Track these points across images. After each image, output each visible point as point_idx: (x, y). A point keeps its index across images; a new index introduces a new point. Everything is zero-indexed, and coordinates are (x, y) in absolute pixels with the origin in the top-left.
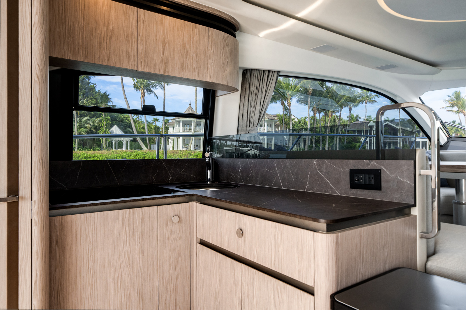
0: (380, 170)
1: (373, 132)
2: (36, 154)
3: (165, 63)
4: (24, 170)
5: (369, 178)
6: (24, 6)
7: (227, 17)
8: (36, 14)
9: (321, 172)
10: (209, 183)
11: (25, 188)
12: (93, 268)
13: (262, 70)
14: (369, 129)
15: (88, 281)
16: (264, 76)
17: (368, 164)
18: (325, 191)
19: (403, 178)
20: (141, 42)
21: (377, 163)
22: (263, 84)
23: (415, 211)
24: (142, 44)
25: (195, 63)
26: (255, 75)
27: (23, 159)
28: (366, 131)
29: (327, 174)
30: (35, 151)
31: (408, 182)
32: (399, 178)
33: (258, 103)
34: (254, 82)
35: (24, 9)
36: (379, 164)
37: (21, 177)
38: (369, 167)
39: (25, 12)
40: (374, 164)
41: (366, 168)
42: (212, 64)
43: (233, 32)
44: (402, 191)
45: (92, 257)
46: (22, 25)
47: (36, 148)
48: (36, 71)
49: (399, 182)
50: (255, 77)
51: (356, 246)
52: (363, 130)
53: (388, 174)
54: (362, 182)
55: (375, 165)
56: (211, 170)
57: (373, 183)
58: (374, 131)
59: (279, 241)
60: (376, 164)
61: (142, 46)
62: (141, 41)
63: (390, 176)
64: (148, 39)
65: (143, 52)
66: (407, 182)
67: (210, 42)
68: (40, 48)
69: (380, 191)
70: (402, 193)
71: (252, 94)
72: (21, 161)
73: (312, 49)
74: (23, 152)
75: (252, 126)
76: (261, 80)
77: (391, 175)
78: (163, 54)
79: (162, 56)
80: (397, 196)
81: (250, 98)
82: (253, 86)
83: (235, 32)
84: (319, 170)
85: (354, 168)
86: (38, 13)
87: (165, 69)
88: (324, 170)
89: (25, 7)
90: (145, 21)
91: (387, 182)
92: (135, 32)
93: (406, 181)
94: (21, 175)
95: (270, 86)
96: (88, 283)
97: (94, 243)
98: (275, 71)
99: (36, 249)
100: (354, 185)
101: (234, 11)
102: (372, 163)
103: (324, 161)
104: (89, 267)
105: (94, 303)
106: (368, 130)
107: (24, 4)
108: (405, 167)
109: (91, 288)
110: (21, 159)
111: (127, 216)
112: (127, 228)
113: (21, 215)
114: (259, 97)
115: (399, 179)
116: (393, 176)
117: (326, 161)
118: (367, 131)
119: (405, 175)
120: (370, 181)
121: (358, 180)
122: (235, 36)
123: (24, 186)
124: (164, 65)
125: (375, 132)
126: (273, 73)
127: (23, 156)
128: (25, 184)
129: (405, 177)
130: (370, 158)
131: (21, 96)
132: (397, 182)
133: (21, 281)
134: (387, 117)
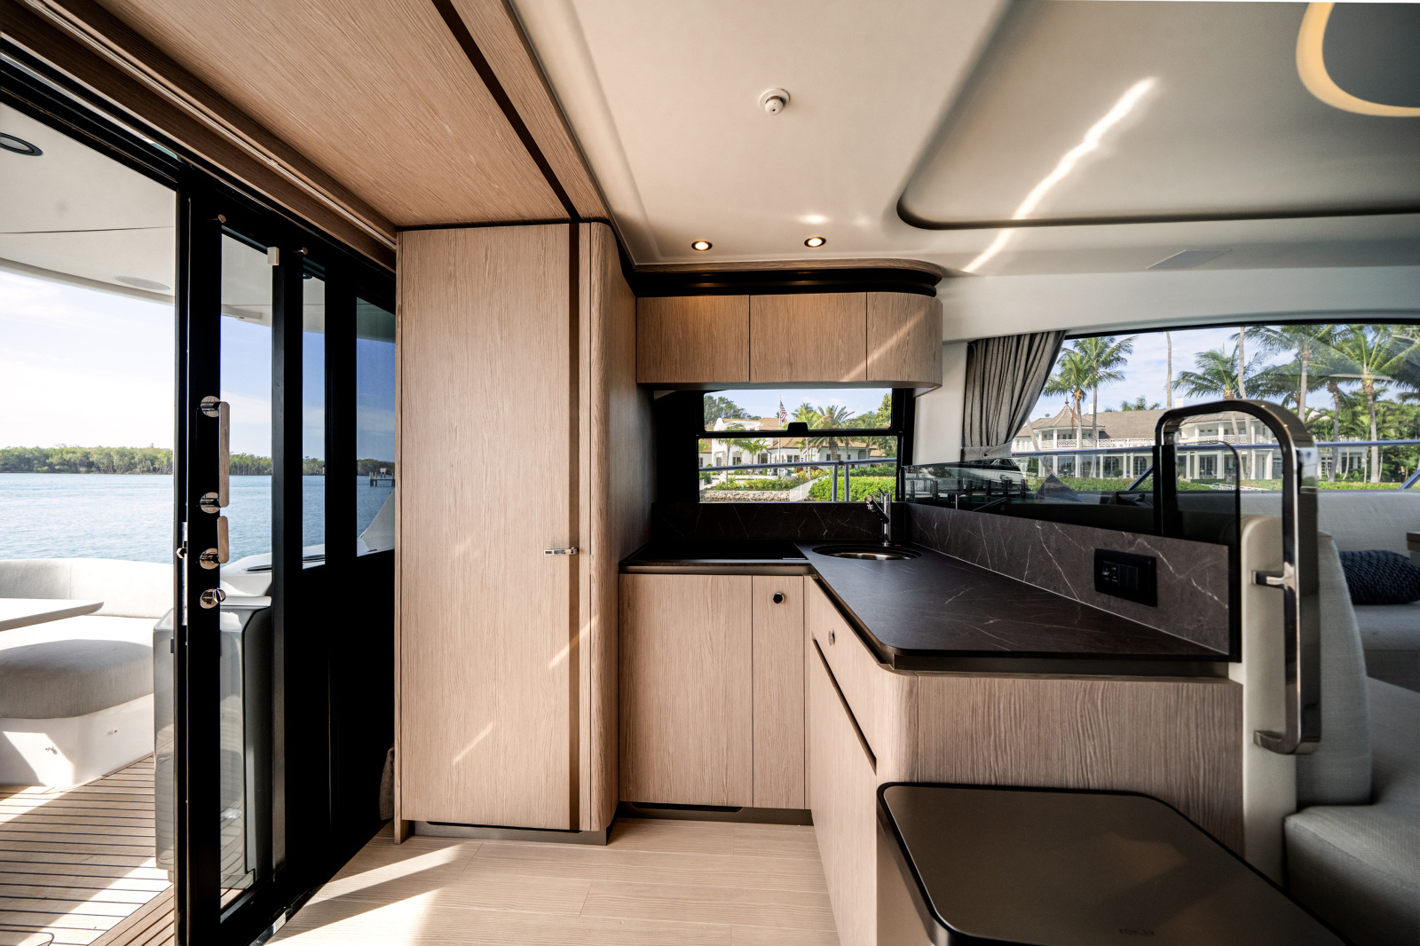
0: (1155, 559)
2: (594, 504)
3: (791, 365)
5: (1131, 574)
9: (1048, 547)
10: (885, 545)
11: (584, 540)
13: (1013, 336)
16: (1021, 346)
17: (1131, 543)
18: (1055, 589)
19: (1204, 586)
20: (755, 342)
21: (1149, 543)
22: (1018, 362)
23: (1239, 673)
24: (756, 344)
25: (842, 355)
26: (993, 348)
29: (1058, 552)
30: (594, 501)
31: (1216, 598)
32: (1195, 584)
33: (1006, 399)
34: (994, 362)
36: (1152, 546)
37: (581, 529)
38: (1132, 550)
40: (1142, 544)
41: (1127, 551)
43: (929, 286)
44: (1202, 618)
47: (594, 498)
49: (1195, 594)
50: (995, 352)
51: (974, 711)
53: (1171, 572)
54: (1115, 580)
55: (1144, 546)
56: (890, 523)
57: (1137, 586)
60: (1146, 543)
61: (757, 347)
62: (756, 340)
63: (1176, 578)
64: (765, 335)
65: (757, 355)
66: (1212, 598)
67: (870, 316)
69: (1154, 607)
70: (1199, 621)
71: (991, 384)
72: (581, 511)
73: (1150, 268)
75: (994, 443)
76: (1013, 356)
77: (1177, 575)
78: (788, 352)
79: (786, 354)
80: (1189, 627)
81: (985, 393)
82: (993, 368)
83: (933, 285)
84: (1045, 543)
85: (1103, 547)
87: (791, 373)
88: (1053, 544)
90: (761, 311)
91: (1170, 588)
92: (746, 330)
93: (1210, 594)
94: (581, 527)
95: (1036, 362)
98: (1048, 333)
100: (1100, 584)
101: (922, 251)
102: (1139, 540)
103: (1053, 527)
108: (1208, 561)
110: (581, 509)
111: (709, 584)
112: (709, 601)
114: (1008, 387)
115: (1194, 587)
116: (1181, 577)
117: (1056, 526)
119: (1208, 580)
120: (1131, 580)
121: (1111, 576)
122: (933, 293)
126: (1045, 336)
127: (583, 506)
129: (1208, 585)
130: (1137, 529)
131: (581, 441)
132: (1191, 594)
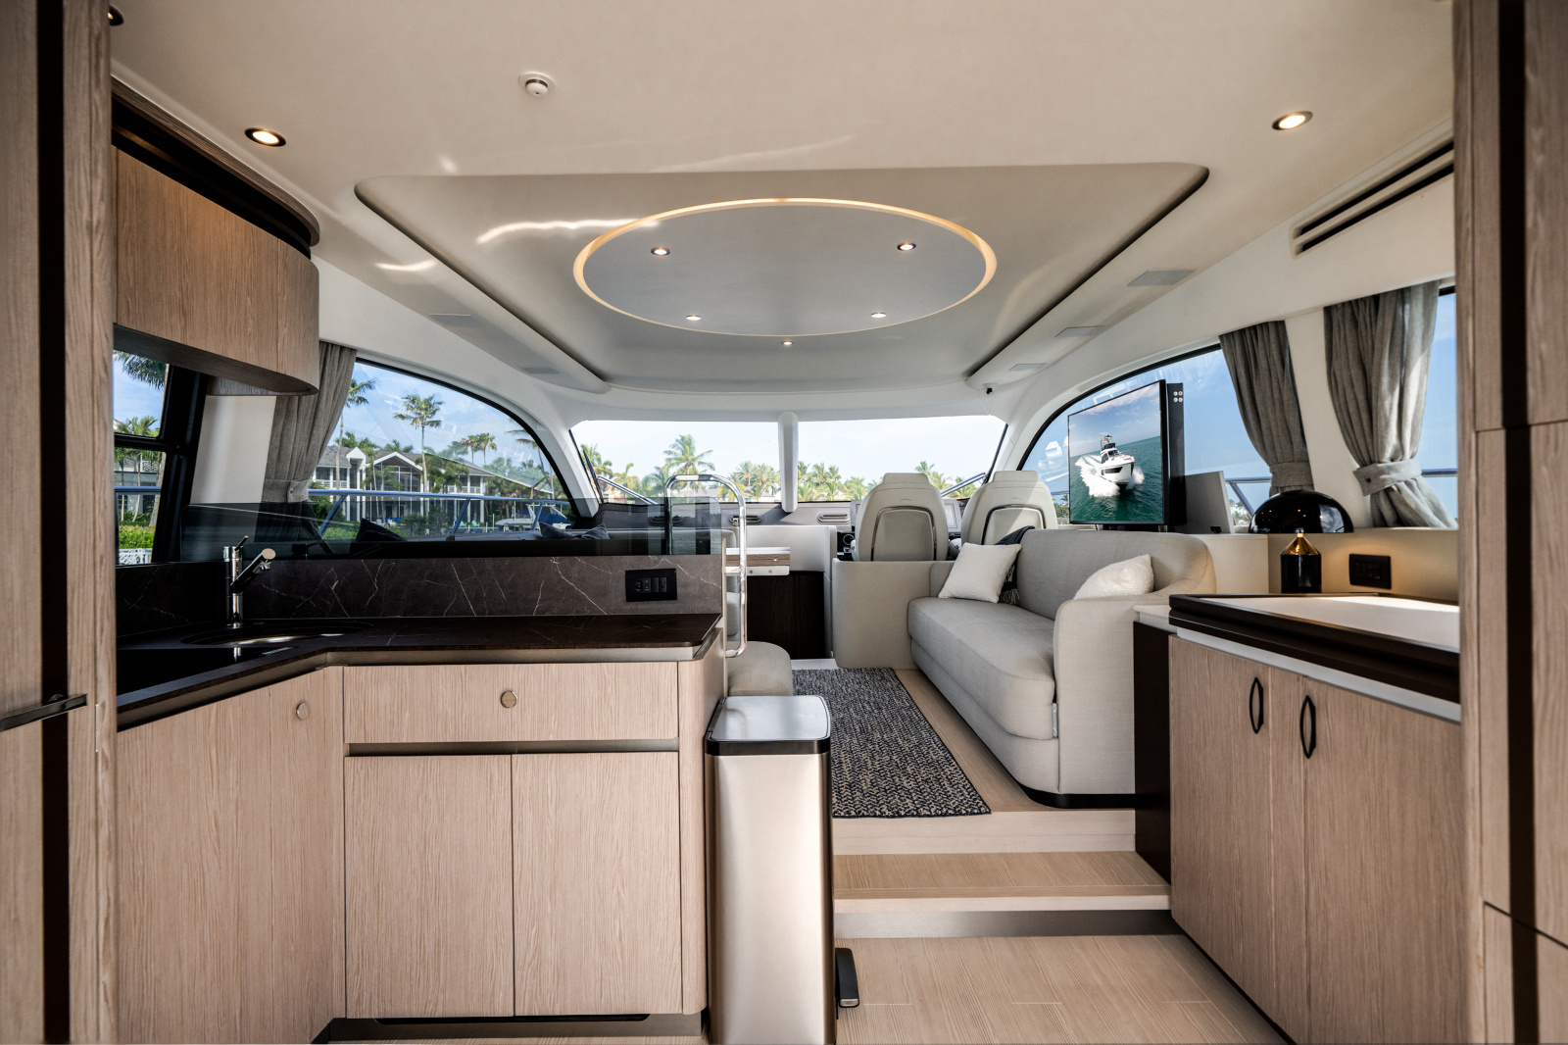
0: (675, 569)
1: (358, 474)
2: (105, 578)
3: (185, 314)
4: (78, 624)
5: (660, 582)
6: (76, 171)
7: (296, 208)
8: (102, 199)
9: (569, 578)
10: (235, 626)
11: (81, 670)
12: (144, 875)
14: (349, 467)
15: (132, 913)
18: (578, 612)
20: (127, 247)
24: (129, 252)
25: (251, 322)
27: (76, 591)
28: (341, 470)
29: (581, 582)
30: (103, 568)
31: (715, 584)
35: (76, 182)
36: (671, 561)
37: (72, 644)
38: (657, 567)
39: (79, 189)
40: (663, 561)
42: (286, 330)
45: (142, 845)
46: (71, 223)
47: (104, 561)
48: (103, 352)
49: (703, 585)
52: (335, 469)
53: (686, 576)
54: (647, 589)
55: (666, 562)
57: (665, 590)
58: (361, 471)
59: (609, 690)
60: (668, 561)
62: (127, 243)
63: (689, 578)
64: (144, 240)
65: (131, 275)
66: (712, 585)
68: (109, 289)
69: (673, 601)
70: (706, 600)
72: (73, 598)
73: (431, 315)
74: (77, 574)
75: (300, 476)
77: (691, 577)
79: (178, 293)
80: (697, 605)
83: (309, 245)
84: (564, 575)
85: (632, 569)
86: (106, 198)
88: (575, 575)
89: (79, 175)
90: (138, 191)
91: (685, 586)
93: (711, 583)
94: (72, 637)
96: (132, 917)
97: (145, 808)
99: (107, 834)
100: (632, 596)
102: (661, 559)
103: (576, 560)
104: (134, 875)
105: (146, 968)
106: (346, 470)
107: (76, 166)
108: (711, 564)
109: (140, 929)
110: (73, 592)
112: (213, 752)
113: (73, 746)
115: (703, 581)
117: (579, 559)
118: (343, 472)
119: (712, 575)
120: (661, 587)
121: (642, 588)
122: (309, 256)
123: (79, 668)
124: (182, 318)
125: (364, 475)
127: (77, 585)
128: (81, 659)
129: (712, 578)
131: (71, 418)
132: (700, 586)
133: (75, 930)
134: (395, 442)
